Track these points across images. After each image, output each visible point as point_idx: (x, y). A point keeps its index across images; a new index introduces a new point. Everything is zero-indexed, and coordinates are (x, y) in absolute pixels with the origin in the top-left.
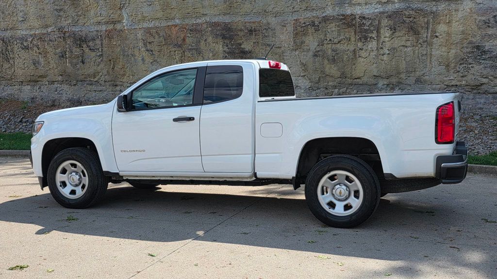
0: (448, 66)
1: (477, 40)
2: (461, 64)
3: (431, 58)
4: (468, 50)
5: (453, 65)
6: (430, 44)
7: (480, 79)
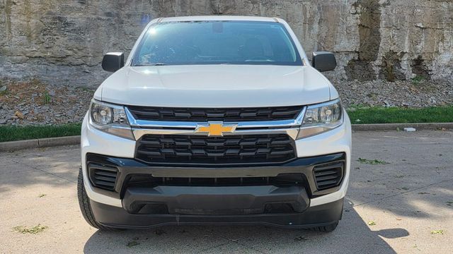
0: (29, 36)
1: (57, 10)
2: (44, 35)
3: (10, 26)
4: (49, 21)
5: (34, 35)
6: (8, 11)
7: (65, 50)
